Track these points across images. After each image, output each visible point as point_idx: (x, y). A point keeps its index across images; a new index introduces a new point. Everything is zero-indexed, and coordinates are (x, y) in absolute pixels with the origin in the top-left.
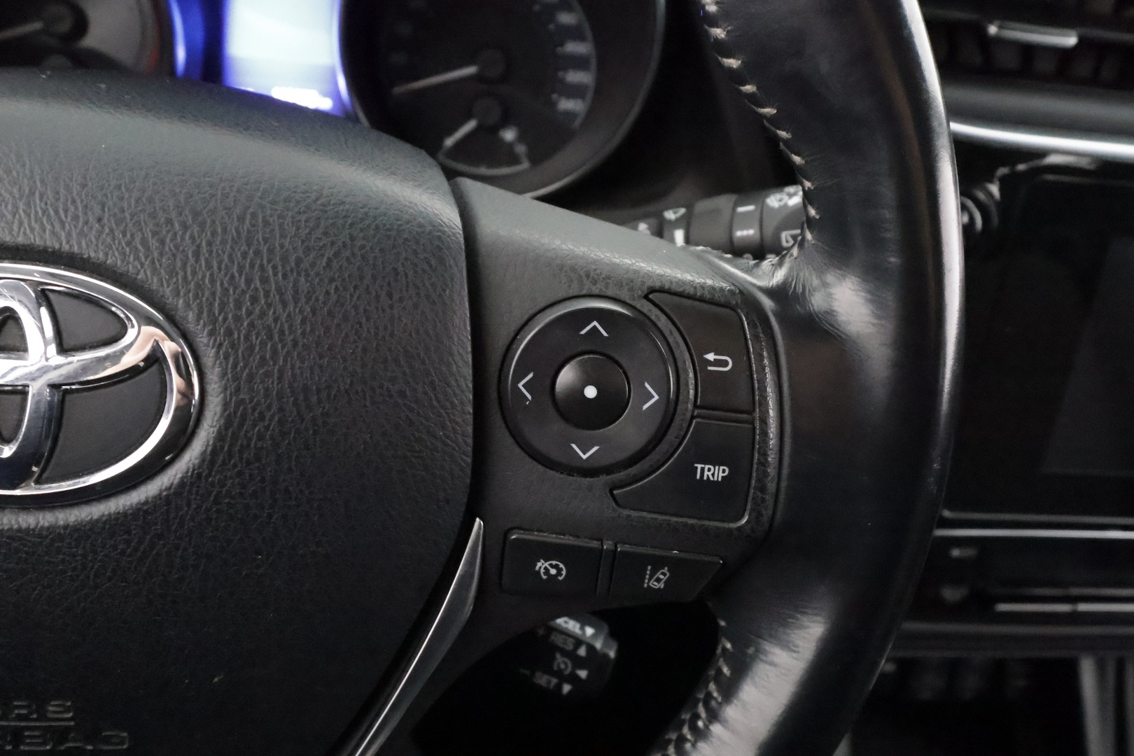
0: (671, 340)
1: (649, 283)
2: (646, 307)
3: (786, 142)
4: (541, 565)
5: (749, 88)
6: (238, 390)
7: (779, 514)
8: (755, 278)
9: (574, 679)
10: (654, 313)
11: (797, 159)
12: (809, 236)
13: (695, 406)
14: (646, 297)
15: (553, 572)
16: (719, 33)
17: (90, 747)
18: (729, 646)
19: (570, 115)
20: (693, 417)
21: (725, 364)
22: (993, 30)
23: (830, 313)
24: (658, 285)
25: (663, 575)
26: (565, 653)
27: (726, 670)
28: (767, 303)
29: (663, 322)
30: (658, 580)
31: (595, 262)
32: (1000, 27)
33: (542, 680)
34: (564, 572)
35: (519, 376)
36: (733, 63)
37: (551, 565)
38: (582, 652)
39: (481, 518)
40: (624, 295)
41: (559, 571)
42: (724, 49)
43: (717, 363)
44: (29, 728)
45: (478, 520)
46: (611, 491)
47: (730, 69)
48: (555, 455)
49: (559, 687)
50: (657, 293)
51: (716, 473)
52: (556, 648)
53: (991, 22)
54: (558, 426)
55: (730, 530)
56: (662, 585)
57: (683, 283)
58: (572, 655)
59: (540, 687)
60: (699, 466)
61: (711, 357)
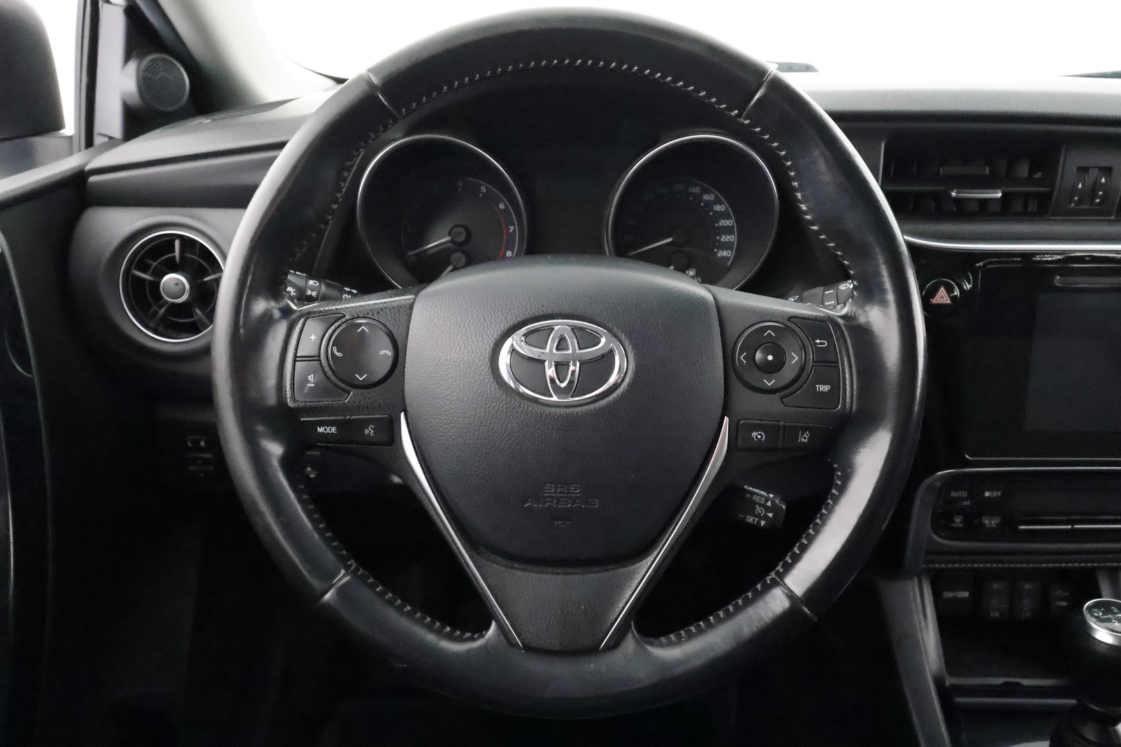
0: (801, 336)
1: (790, 315)
2: (790, 324)
3: (841, 256)
4: (754, 434)
5: (822, 237)
6: (640, 361)
7: (854, 407)
8: (836, 312)
9: (766, 517)
10: (793, 326)
11: (846, 262)
12: (855, 293)
13: (813, 361)
14: (789, 320)
15: (759, 437)
16: (808, 217)
17: (584, 506)
18: (840, 474)
19: (726, 259)
20: (813, 366)
21: (824, 344)
22: (954, 194)
23: (868, 323)
24: (793, 315)
25: (807, 435)
26: (761, 505)
27: (839, 483)
28: (841, 321)
29: (797, 329)
30: (805, 438)
31: (766, 308)
32: (957, 193)
33: (750, 519)
34: (764, 437)
35: (740, 355)
36: (815, 228)
37: (758, 434)
38: (769, 504)
39: (728, 417)
40: (780, 320)
41: (762, 436)
42: (812, 223)
43: (821, 343)
44: (562, 497)
45: (726, 417)
46: (781, 400)
47: (814, 230)
48: (758, 385)
49: (759, 522)
50: (792, 318)
51: (825, 388)
52: (755, 503)
53: (952, 191)
54: (758, 374)
55: (834, 413)
56: (806, 440)
57: (803, 314)
58: (764, 506)
59: (749, 523)
60: (818, 386)
61: (818, 341)
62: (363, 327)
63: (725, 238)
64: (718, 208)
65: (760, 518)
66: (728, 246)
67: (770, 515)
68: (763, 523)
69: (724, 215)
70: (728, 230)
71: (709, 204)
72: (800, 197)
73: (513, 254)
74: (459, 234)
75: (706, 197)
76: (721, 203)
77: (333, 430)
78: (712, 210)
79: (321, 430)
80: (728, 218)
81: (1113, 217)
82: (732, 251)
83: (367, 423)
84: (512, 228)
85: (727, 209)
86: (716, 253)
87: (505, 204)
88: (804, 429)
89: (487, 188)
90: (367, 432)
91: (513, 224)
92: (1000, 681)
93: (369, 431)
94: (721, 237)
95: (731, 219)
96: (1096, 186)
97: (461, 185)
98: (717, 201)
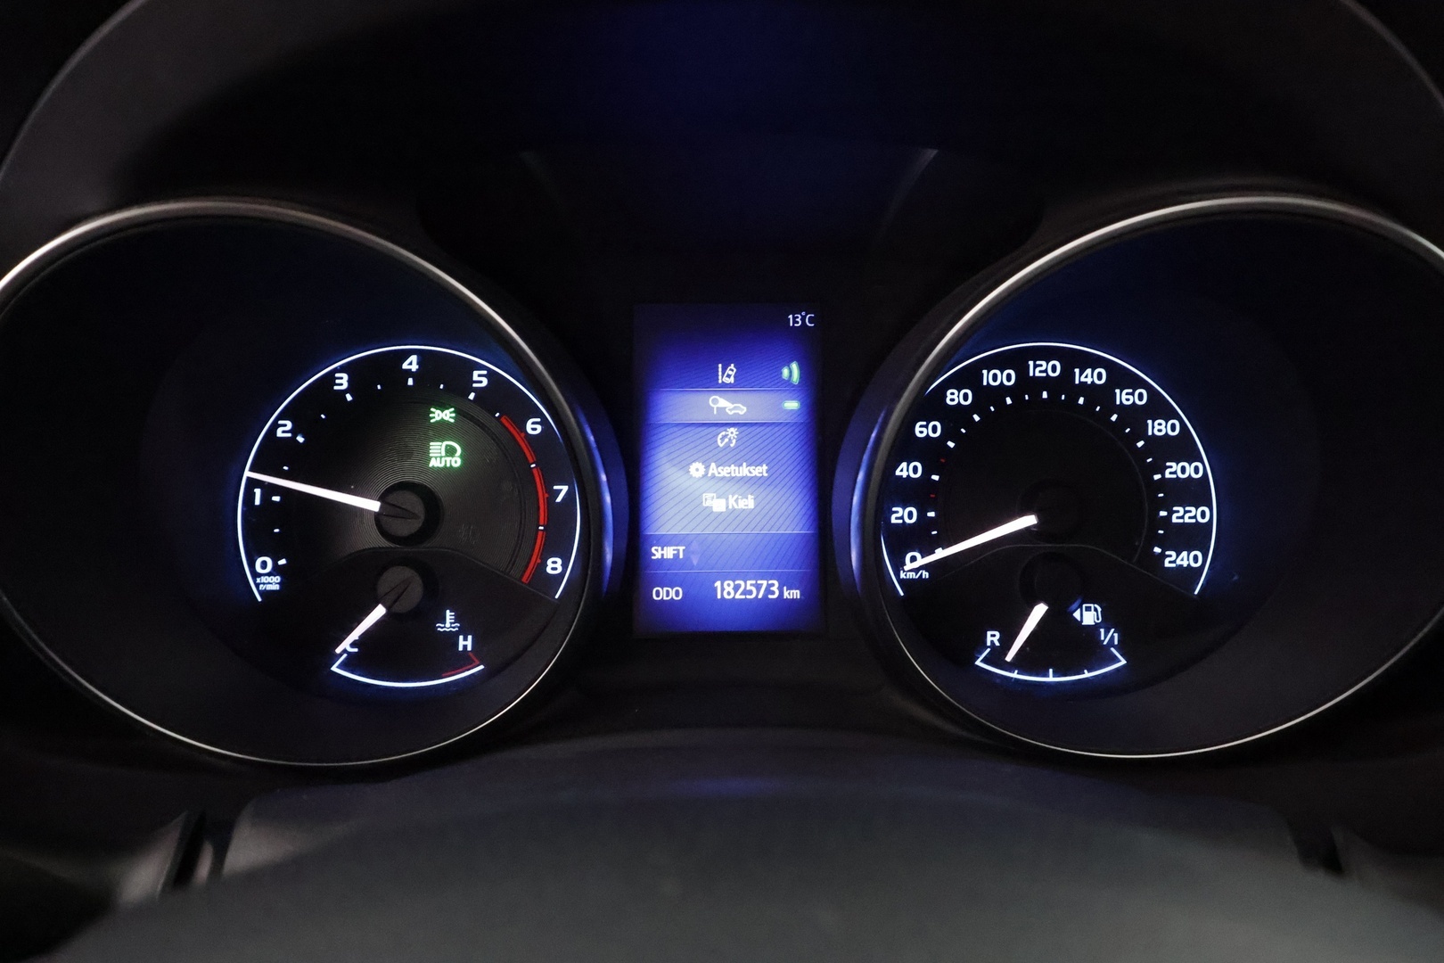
19: (1188, 575)
63: (1184, 515)
64: (1159, 428)
66: (1191, 537)
69: (1181, 449)
70: (1192, 492)
71: (1134, 417)
73: (565, 566)
74: (407, 515)
75: (1124, 397)
76: (1169, 414)
78: (1142, 433)
80: (1193, 456)
84: (564, 489)
87: (544, 422)
89: (491, 375)
94: (1171, 513)
95: (1200, 458)
97: (414, 367)
98: (1157, 409)
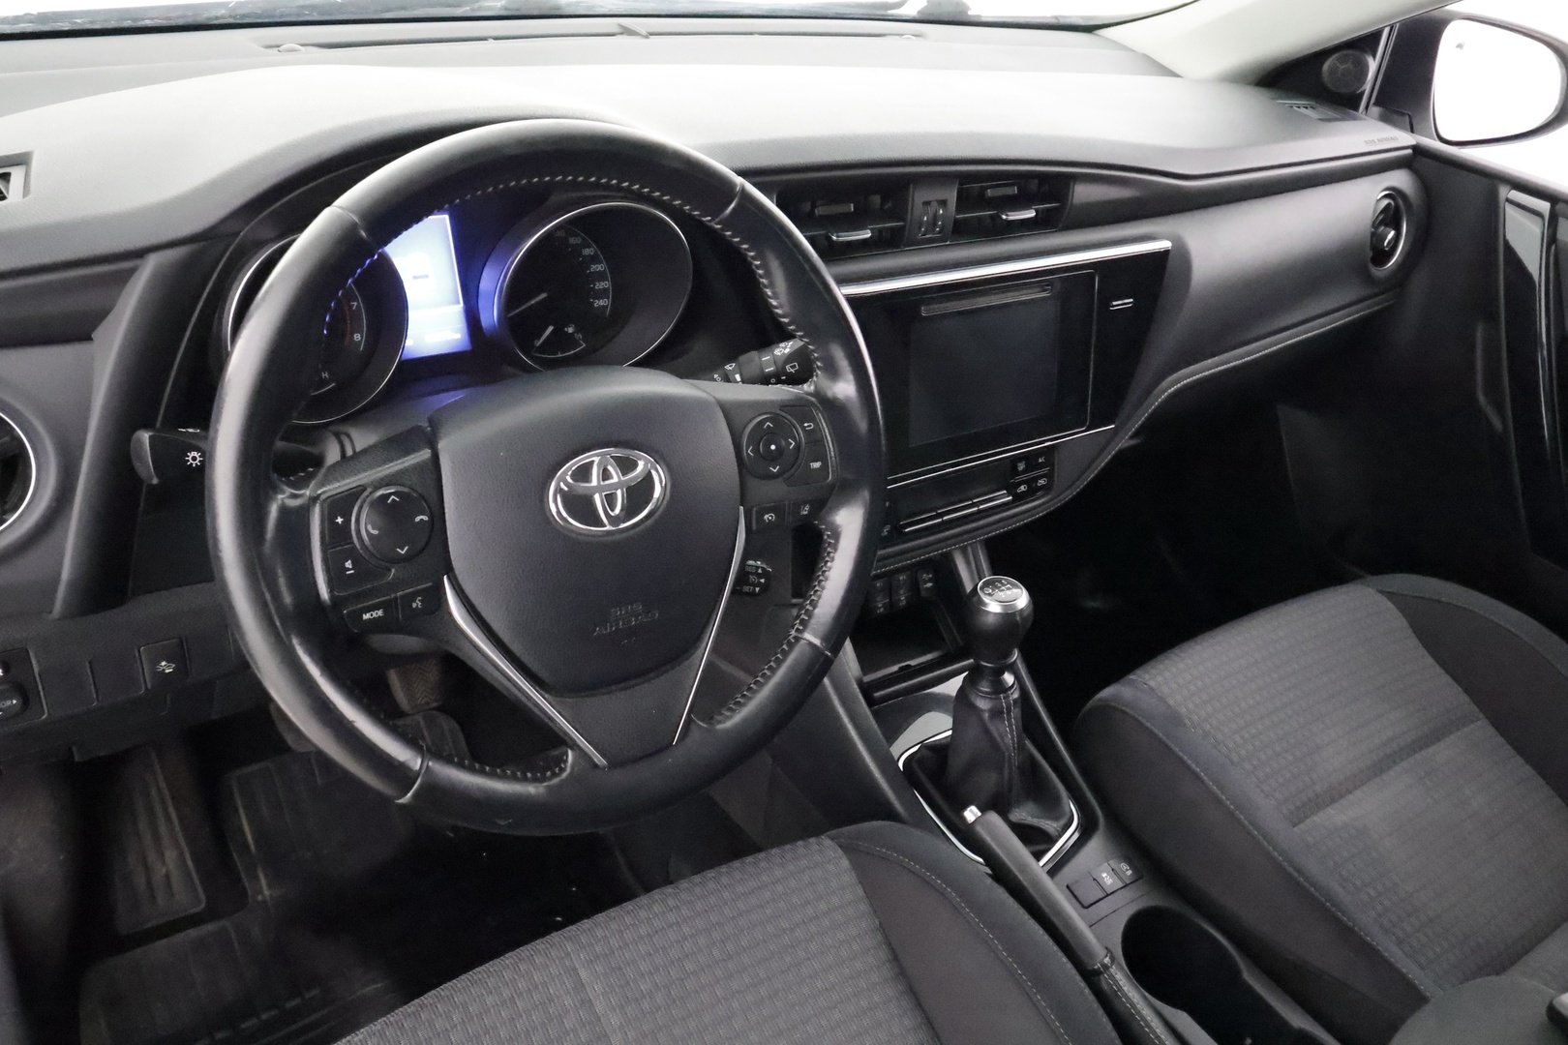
17: (645, 620)
44: (626, 618)
62: (393, 497)
63: (600, 285)
64: (587, 252)
65: (754, 585)
66: (603, 293)
67: (763, 581)
68: (757, 589)
69: (594, 259)
70: (601, 276)
71: (577, 249)
72: (769, 294)
73: (362, 337)
75: (573, 241)
76: (589, 247)
77: (380, 613)
78: (580, 255)
79: (366, 617)
80: (599, 262)
81: (948, 243)
82: (608, 298)
83: (412, 597)
84: (355, 304)
85: (596, 253)
86: (593, 303)
88: (805, 504)
90: (414, 605)
91: (356, 300)
92: (895, 668)
93: (417, 604)
94: (595, 285)
95: (602, 263)
96: (935, 217)
98: (585, 244)
